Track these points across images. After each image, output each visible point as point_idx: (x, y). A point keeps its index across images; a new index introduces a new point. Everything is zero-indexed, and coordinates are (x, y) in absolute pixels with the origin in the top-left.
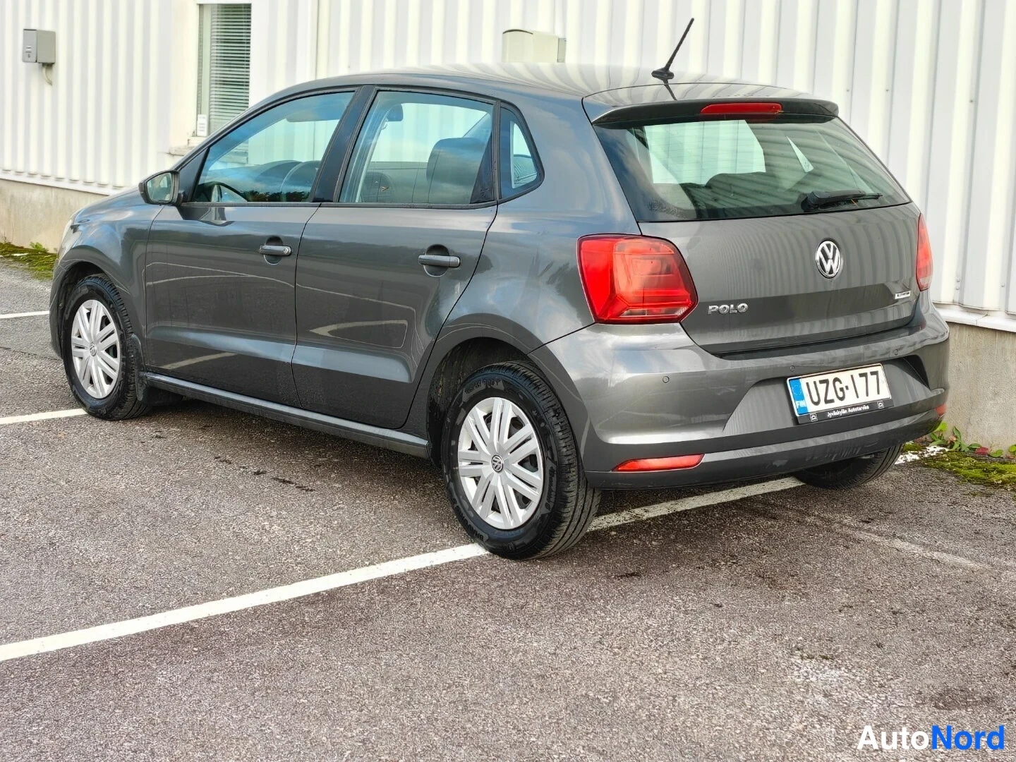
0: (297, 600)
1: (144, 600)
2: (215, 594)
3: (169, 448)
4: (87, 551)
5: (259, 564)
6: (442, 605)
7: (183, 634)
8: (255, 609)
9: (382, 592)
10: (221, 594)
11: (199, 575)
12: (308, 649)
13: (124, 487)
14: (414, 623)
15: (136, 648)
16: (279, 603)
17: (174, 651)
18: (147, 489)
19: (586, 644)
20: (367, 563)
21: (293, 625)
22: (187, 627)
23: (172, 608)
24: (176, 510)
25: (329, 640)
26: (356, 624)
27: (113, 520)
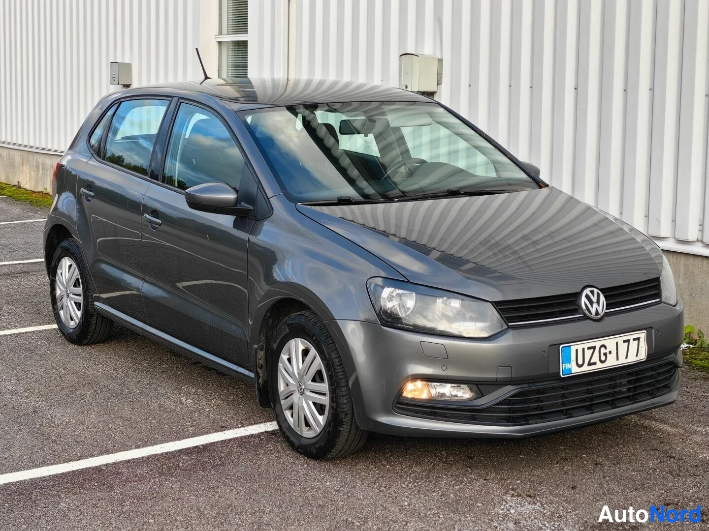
0: (180, 451)
1: (78, 451)
2: (127, 446)
3: (144, 346)
4: (55, 416)
5: (166, 426)
6: (277, 455)
7: (93, 473)
8: (149, 457)
9: (240, 446)
10: (131, 446)
11: (123, 433)
12: (172, 485)
13: (101, 373)
14: (252, 468)
15: (57, 483)
16: (166, 453)
17: (81, 486)
18: (115, 374)
19: (363, 484)
20: (240, 426)
21: (170, 468)
22: (98, 469)
23: (94, 456)
24: (128, 389)
25: (189, 479)
26: (212, 468)
27: (83, 396)
